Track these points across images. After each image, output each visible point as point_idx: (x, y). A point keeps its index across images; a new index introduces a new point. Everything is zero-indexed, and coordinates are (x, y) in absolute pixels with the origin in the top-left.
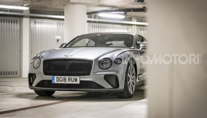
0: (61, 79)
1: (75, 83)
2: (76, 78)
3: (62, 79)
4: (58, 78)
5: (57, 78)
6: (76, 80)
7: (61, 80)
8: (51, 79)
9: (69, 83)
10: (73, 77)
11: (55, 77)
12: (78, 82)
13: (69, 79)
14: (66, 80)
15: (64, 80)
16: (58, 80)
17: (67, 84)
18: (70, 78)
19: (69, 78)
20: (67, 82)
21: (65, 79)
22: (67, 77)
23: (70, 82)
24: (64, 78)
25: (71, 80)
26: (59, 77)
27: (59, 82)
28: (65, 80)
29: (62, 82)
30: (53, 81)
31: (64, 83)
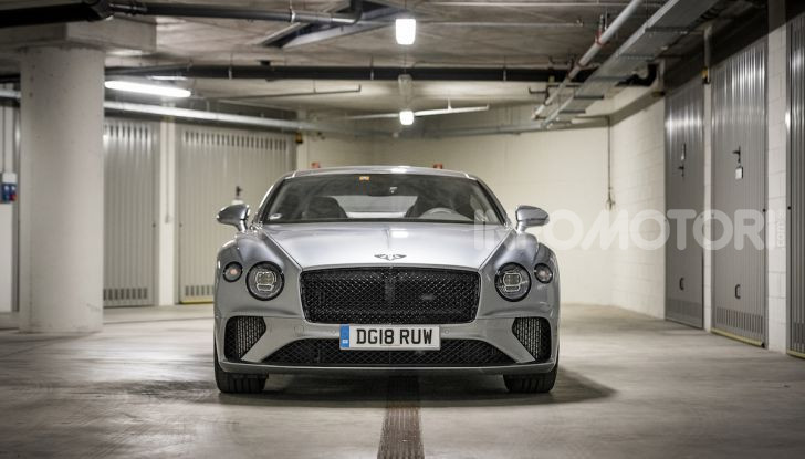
0: (373, 334)
1: (423, 346)
2: (428, 330)
3: (378, 335)
4: (362, 333)
5: (359, 331)
6: (428, 338)
7: (373, 340)
8: (337, 335)
9: (404, 346)
10: (416, 328)
11: (353, 329)
12: (435, 344)
13: (405, 334)
14: (391, 337)
15: (387, 337)
16: (362, 340)
17: (395, 352)
18: (407, 331)
19: (402, 331)
20: (397, 345)
21: (389, 334)
22: (397, 329)
23: (407, 343)
24: (387, 331)
25: (410, 339)
26: (367, 328)
27: (367, 346)
28: (389, 340)
29: (378, 346)
30: (344, 341)
31: (385, 347)
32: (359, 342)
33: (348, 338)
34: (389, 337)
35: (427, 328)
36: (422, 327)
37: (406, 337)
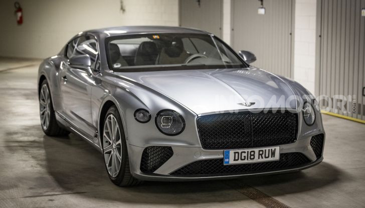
0: (244, 155)
1: (270, 159)
2: (273, 149)
3: (246, 155)
4: (237, 154)
5: (235, 153)
6: (273, 154)
7: (243, 158)
8: (221, 156)
9: (261, 160)
10: (267, 149)
11: (232, 152)
12: (277, 157)
13: (261, 153)
14: (254, 155)
15: (251, 155)
16: (237, 158)
17: (254, 164)
18: (262, 151)
19: (259, 151)
20: (257, 160)
21: (252, 153)
22: (257, 150)
23: (262, 158)
24: (251, 152)
25: (263, 156)
26: (240, 151)
27: (240, 162)
28: (252, 157)
29: (246, 161)
30: (226, 160)
31: (250, 161)
32: (235, 160)
33: (229, 158)
34: (252, 155)
35: (273, 148)
36: (270, 148)
37: (261, 155)
